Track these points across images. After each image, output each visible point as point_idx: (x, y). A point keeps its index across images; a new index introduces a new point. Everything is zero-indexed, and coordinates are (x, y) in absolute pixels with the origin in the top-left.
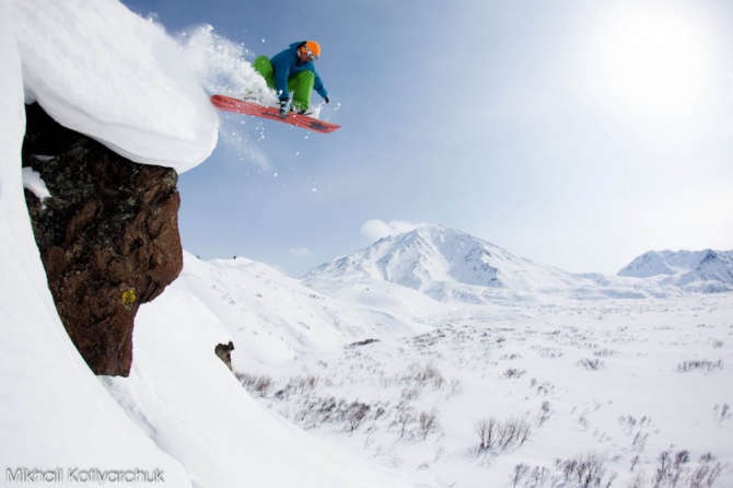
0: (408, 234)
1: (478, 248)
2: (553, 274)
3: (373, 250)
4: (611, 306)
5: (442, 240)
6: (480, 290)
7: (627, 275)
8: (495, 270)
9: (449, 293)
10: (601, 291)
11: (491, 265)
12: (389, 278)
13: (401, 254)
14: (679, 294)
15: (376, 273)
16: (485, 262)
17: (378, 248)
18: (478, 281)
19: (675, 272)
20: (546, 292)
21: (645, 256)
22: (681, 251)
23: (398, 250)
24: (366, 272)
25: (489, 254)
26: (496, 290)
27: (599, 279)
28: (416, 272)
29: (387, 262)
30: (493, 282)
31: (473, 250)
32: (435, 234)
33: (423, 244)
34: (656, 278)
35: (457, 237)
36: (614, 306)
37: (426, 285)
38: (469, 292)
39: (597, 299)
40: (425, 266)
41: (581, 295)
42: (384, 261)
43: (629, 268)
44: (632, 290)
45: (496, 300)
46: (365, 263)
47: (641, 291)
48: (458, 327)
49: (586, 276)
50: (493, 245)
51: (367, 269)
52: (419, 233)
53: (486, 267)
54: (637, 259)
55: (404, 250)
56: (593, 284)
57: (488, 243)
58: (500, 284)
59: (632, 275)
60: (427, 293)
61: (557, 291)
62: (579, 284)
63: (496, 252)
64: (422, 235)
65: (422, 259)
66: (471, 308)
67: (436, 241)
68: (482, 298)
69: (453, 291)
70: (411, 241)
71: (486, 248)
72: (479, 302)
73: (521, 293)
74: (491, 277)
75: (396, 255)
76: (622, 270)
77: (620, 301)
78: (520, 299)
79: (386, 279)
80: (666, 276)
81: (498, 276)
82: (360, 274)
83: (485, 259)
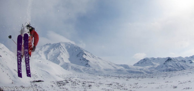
0: (57, 44)
1: (82, 52)
2: (109, 64)
3: (43, 48)
4: (131, 76)
5: (69, 47)
6: (82, 67)
7: (137, 66)
8: (88, 61)
9: (70, 67)
10: (127, 71)
11: (86, 59)
12: (48, 59)
13: (53, 51)
14: (157, 72)
15: (43, 56)
16: (84, 57)
17: (45, 47)
18: (81, 64)
19: (156, 65)
20: (106, 70)
21: (144, 59)
22: (158, 58)
23: (53, 49)
24: (40, 55)
25: (86, 55)
26: (88, 68)
27: (126, 66)
28: (58, 58)
29: (48, 53)
30: (87, 65)
31: (80, 53)
32: (67, 45)
33: (62, 48)
34: (148, 67)
35: (75, 47)
36: (132, 76)
37: (61, 63)
38: (78, 68)
39: (125, 73)
40: (62, 56)
41: (119, 72)
42: (47, 52)
43: (138, 63)
44: (139, 71)
45: (87, 72)
46: (40, 52)
47: (142, 71)
48: (73, 80)
49: (121, 65)
50: (87, 52)
51: (40, 54)
52: (61, 44)
53: (84, 59)
54: (141, 60)
55: (55, 49)
56: (124, 68)
57: (86, 51)
58: (89, 66)
59: (138, 66)
60: (62, 66)
61: (110, 70)
62: (119, 68)
63: (89, 55)
64: (62, 45)
65: (61, 53)
66: (78, 74)
67: (67, 48)
68: (82, 70)
69: (72, 67)
70: (58, 46)
71: (85, 52)
72: (81, 72)
73: (97, 70)
74: (86, 63)
75: (52, 51)
76: (135, 64)
77: (134, 75)
78: (97, 72)
79: (47, 59)
80: (152, 66)
81: (89, 63)
82: (38, 56)
83: (84, 56)
